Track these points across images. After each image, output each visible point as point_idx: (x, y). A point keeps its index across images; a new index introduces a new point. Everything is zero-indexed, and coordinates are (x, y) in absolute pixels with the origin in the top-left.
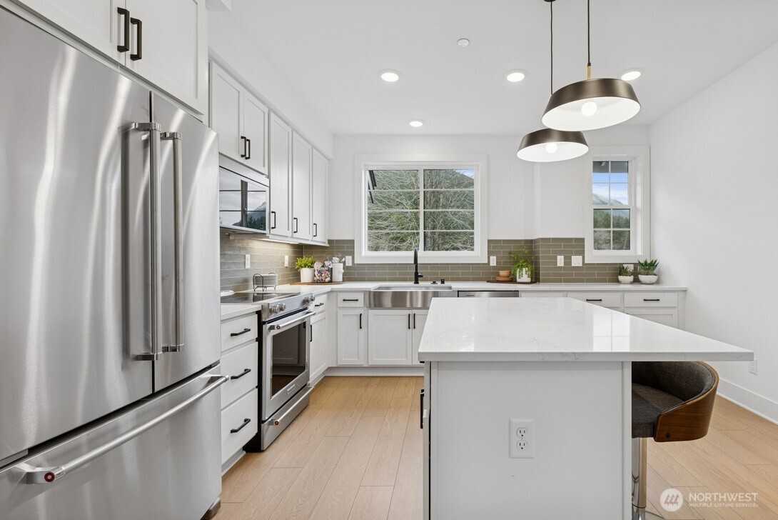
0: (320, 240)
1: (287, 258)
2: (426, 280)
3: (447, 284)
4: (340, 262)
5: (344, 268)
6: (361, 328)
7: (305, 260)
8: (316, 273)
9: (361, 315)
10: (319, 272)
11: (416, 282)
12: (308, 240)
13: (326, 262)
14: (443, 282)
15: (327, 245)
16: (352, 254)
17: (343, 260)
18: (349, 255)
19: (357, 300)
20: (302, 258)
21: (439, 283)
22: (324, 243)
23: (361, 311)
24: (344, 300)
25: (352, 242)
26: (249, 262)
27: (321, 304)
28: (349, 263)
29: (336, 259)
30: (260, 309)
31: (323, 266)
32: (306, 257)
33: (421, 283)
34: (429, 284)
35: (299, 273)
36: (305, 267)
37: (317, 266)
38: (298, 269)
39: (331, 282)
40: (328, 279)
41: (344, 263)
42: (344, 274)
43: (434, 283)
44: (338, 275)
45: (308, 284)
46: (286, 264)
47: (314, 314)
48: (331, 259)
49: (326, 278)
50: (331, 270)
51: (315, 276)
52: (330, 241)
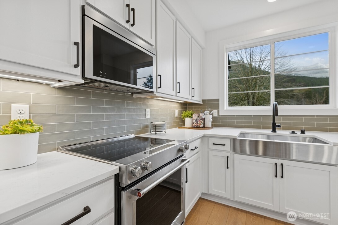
0: (196, 99)
1: (177, 111)
2: (284, 129)
3: (308, 134)
4: (210, 114)
5: (212, 118)
6: (228, 168)
7: (188, 112)
8: (194, 121)
9: (228, 157)
10: (196, 120)
11: (274, 131)
12: (189, 99)
13: (200, 114)
14: (303, 132)
15: (201, 103)
16: (218, 108)
17: (212, 112)
18: (215, 109)
19: (224, 145)
20: (186, 111)
21: (299, 133)
22: (200, 101)
23: (228, 154)
24: (214, 144)
25: (218, 100)
26: (149, 114)
27: (196, 148)
28: (216, 115)
29: (207, 112)
30: (118, 172)
31: (198, 117)
32: (188, 110)
33: (279, 132)
34: (287, 133)
35: (184, 121)
36: (187, 117)
37: (195, 116)
38: (183, 118)
39: (204, 127)
40: (202, 126)
41: (212, 114)
42: (212, 122)
43: (293, 132)
44: (209, 123)
45: (189, 128)
46: (176, 115)
47: (188, 162)
48: (204, 112)
49: (200, 124)
50: (204, 120)
51: (193, 123)
52: (203, 101)
